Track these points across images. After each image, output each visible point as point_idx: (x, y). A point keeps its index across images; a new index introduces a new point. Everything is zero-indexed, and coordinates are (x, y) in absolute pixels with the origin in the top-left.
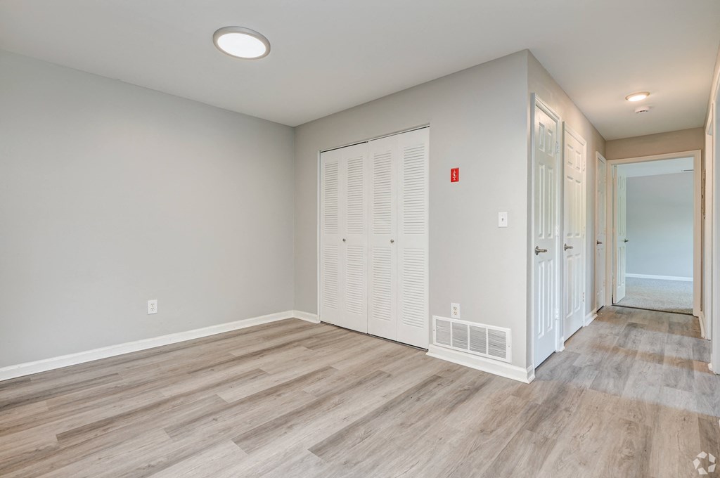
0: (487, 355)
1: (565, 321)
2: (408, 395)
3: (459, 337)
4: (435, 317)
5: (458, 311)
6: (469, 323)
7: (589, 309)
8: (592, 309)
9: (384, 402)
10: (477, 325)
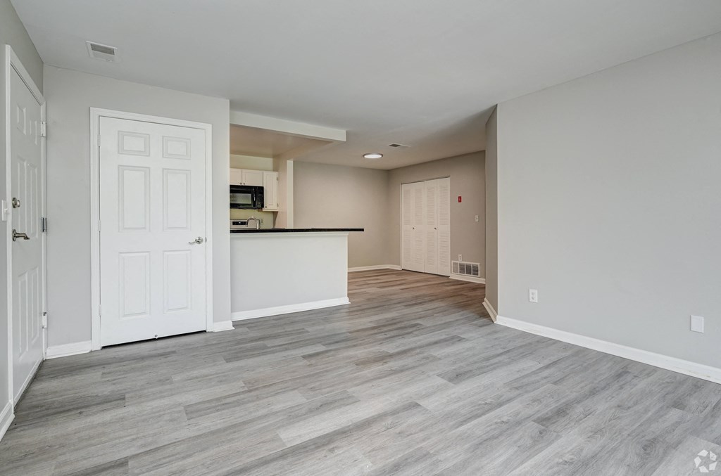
0: (472, 275)
3: (462, 269)
4: (453, 261)
5: (461, 258)
10: (468, 263)
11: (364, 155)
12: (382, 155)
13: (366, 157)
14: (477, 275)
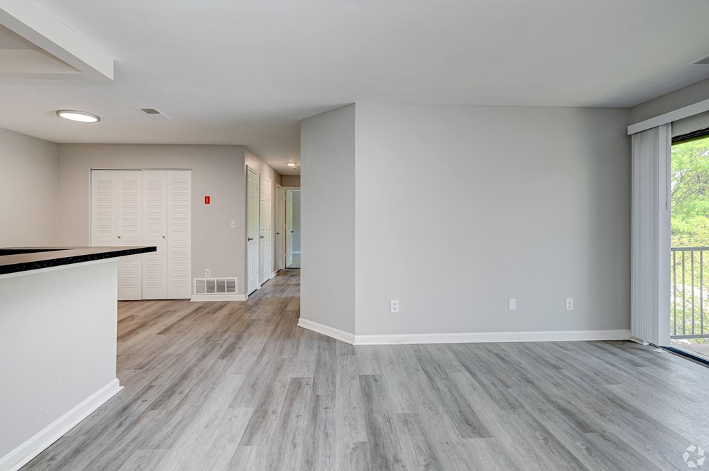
0: (226, 293)
1: (261, 275)
2: (190, 314)
3: (211, 288)
4: (195, 279)
5: (209, 273)
6: (216, 279)
7: (273, 268)
8: (275, 270)
9: (178, 319)
10: (220, 279)
11: (58, 112)
12: (99, 119)
13: (63, 115)
14: (234, 291)
